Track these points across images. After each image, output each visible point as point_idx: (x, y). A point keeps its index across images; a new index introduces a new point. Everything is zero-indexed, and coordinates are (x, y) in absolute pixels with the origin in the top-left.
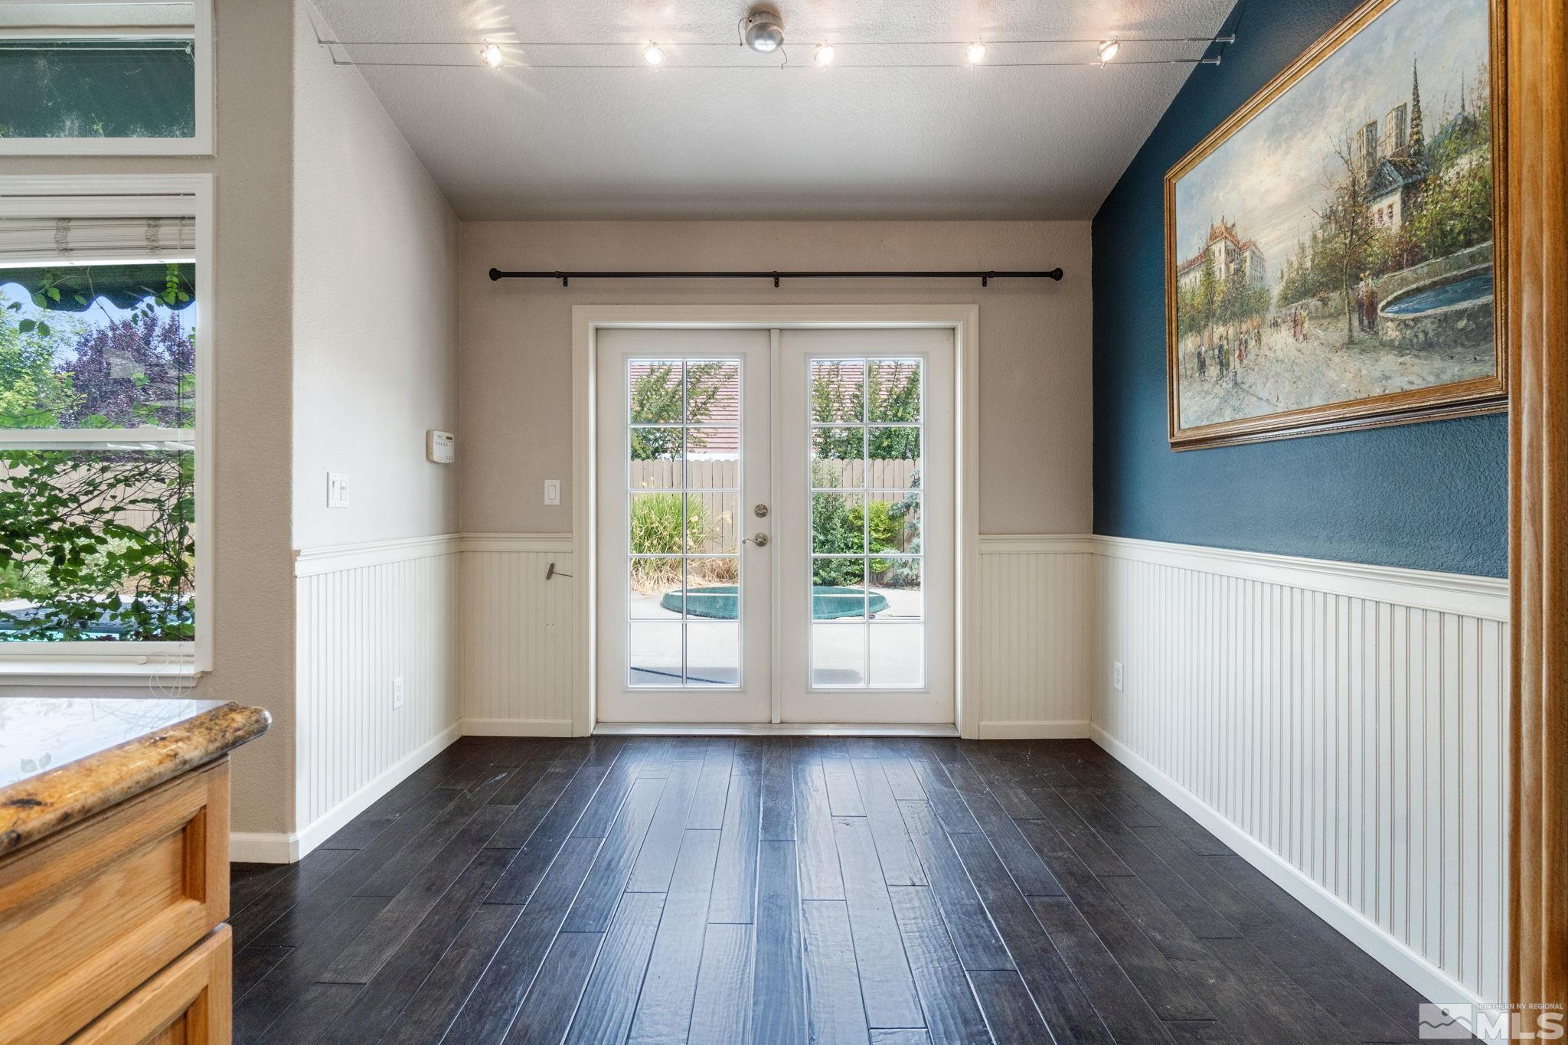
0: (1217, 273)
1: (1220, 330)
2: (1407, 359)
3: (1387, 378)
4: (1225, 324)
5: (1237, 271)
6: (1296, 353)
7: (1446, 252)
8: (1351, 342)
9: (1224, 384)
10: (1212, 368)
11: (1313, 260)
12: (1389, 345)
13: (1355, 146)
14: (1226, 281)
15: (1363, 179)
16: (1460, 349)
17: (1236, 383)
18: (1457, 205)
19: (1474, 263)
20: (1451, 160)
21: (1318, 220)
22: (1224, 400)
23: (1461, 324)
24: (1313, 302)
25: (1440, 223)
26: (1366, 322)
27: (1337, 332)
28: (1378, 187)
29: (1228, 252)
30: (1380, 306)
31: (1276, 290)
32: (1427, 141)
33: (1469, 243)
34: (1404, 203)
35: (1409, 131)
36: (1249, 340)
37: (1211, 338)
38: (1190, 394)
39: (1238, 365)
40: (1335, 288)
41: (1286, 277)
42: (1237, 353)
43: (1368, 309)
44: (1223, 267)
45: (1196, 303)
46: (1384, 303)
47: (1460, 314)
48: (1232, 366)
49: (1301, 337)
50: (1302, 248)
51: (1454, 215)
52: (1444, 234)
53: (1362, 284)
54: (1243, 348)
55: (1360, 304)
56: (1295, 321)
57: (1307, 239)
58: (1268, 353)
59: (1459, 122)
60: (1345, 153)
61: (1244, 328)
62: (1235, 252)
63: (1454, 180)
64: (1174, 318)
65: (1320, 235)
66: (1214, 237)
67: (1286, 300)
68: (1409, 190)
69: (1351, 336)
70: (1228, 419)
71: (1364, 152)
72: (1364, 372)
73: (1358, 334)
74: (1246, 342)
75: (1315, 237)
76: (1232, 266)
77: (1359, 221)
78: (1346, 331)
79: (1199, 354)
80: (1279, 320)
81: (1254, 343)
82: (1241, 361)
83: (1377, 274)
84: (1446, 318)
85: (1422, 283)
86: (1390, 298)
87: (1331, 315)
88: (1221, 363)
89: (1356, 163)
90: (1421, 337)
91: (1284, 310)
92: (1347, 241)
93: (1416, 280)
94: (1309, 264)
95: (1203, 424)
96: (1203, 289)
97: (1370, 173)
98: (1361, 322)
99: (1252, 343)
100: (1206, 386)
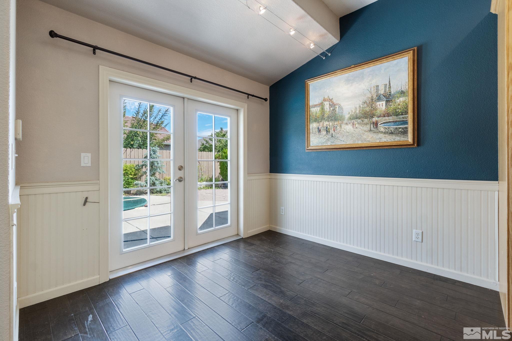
0: (326, 109)
1: (327, 123)
2: (386, 135)
3: (381, 139)
4: (328, 121)
5: (333, 110)
6: (353, 131)
7: (397, 116)
8: (371, 130)
9: (328, 136)
10: (323, 132)
11: (359, 111)
12: (382, 132)
13: (372, 89)
14: (329, 112)
15: (375, 96)
16: (400, 135)
17: (332, 136)
18: (399, 107)
19: (403, 119)
20: (398, 98)
21: (361, 103)
22: (328, 140)
23: (400, 130)
24: (359, 121)
25: (395, 109)
26: (375, 127)
27: (367, 128)
28: (379, 99)
29: (330, 105)
30: (379, 124)
31: (347, 116)
32: (392, 93)
33: (402, 115)
34: (386, 104)
35: (387, 90)
36: (337, 127)
37: (323, 124)
38: (314, 137)
39: (333, 132)
40: (366, 118)
41: (350, 114)
42: (333, 129)
43: (376, 124)
44: (328, 108)
45: (317, 115)
46: (380, 123)
47: (400, 128)
48: (331, 132)
49: (355, 128)
50: (356, 108)
51: (399, 109)
52: (396, 112)
53: (374, 118)
54: (335, 128)
55: (373, 123)
56: (353, 124)
57: (358, 106)
58: (344, 130)
59: (400, 91)
60: (369, 89)
61: (335, 123)
62: (333, 105)
63: (399, 102)
64: (309, 118)
65: (361, 106)
66: (325, 100)
67: (350, 119)
68: (387, 102)
69: (370, 129)
70: (329, 145)
71: (375, 91)
72: (374, 137)
73: (372, 129)
74: (336, 127)
75: (360, 106)
76: (331, 109)
77: (374, 105)
78: (369, 128)
79: (318, 128)
80: (348, 123)
81: (339, 127)
82: (334, 131)
83: (379, 117)
84: (396, 128)
85: (390, 121)
86: (382, 122)
87: (364, 124)
88: (327, 131)
89: (373, 93)
90: (390, 131)
91: (350, 121)
92: (370, 109)
93: (389, 120)
94: (358, 112)
95: (319, 145)
96: (320, 112)
97: (377, 96)
98: (374, 126)
99: (338, 127)
100: (321, 136)
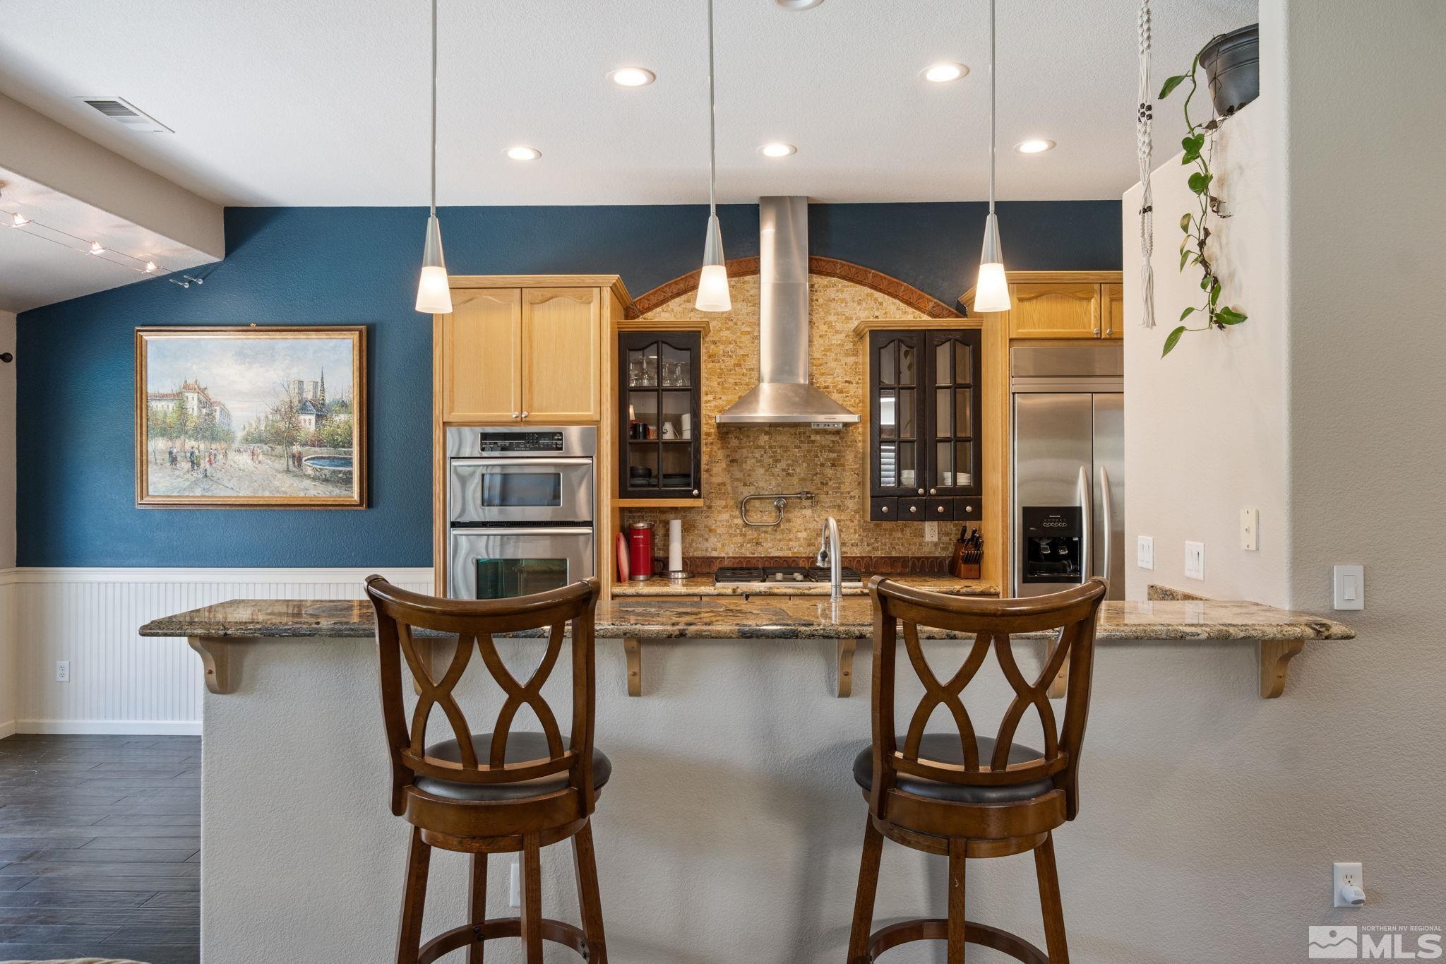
0: (191, 412)
1: (193, 443)
2: (317, 483)
3: (307, 490)
4: (196, 439)
5: (208, 415)
6: (253, 468)
7: (335, 447)
8: (288, 471)
9: (195, 475)
10: (183, 464)
11: (266, 428)
12: (309, 477)
13: (291, 386)
14: (199, 417)
15: (296, 402)
16: (339, 484)
17: (206, 476)
18: (339, 431)
19: (346, 454)
20: (338, 413)
21: (269, 410)
22: (196, 483)
23: (341, 475)
24: (266, 447)
25: (332, 435)
26: (296, 464)
27: (281, 464)
28: (304, 409)
29: (200, 401)
30: (304, 459)
31: (240, 435)
32: (327, 401)
33: (344, 447)
34: (317, 421)
35: (319, 394)
36: (218, 455)
37: (183, 445)
38: (160, 475)
39: (208, 466)
40: (279, 444)
41: (247, 429)
42: (207, 459)
43: (298, 459)
44: (196, 408)
45: (168, 421)
46: (306, 458)
47: (340, 472)
48: (202, 465)
49: (257, 462)
50: (259, 420)
51: (338, 434)
52: (334, 440)
53: (294, 447)
54: (212, 457)
55: (294, 456)
56: (253, 453)
57: (262, 416)
58: (233, 464)
59: (341, 401)
60: (286, 385)
61: (214, 446)
62: (206, 402)
63: (338, 421)
64: (144, 424)
65: (270, 417)
66: (187, 387)
67: (247, 440)
68: (319, 417)
69: (288, 468)
70: (197, 495)
71: (297, 391)
72: (295, 485)
73: (291, 468)
74: (215, 455)
75: (267, 417)
76: (204, 411)
77: (294, 419)
78: (285, 465)
79: (171, 453)
80: (242, 450)
81: (221, 456)
82: (211, 464)
83: (303, 445)
84: (334, 471)
85: (324, 456)
86: (309, 457)
87: (276, 456)
88: (192, 462)
89: (293, 394)
90: (324, 477)
91: (245, 446)
92: (287, 426)
93: (322, 454)
94: (263, 428)
95: (173, 494)
96: (175, 415)
97: (300, 402)
98: (294, 463)
99: (220, 457)
100: (177, 473)
